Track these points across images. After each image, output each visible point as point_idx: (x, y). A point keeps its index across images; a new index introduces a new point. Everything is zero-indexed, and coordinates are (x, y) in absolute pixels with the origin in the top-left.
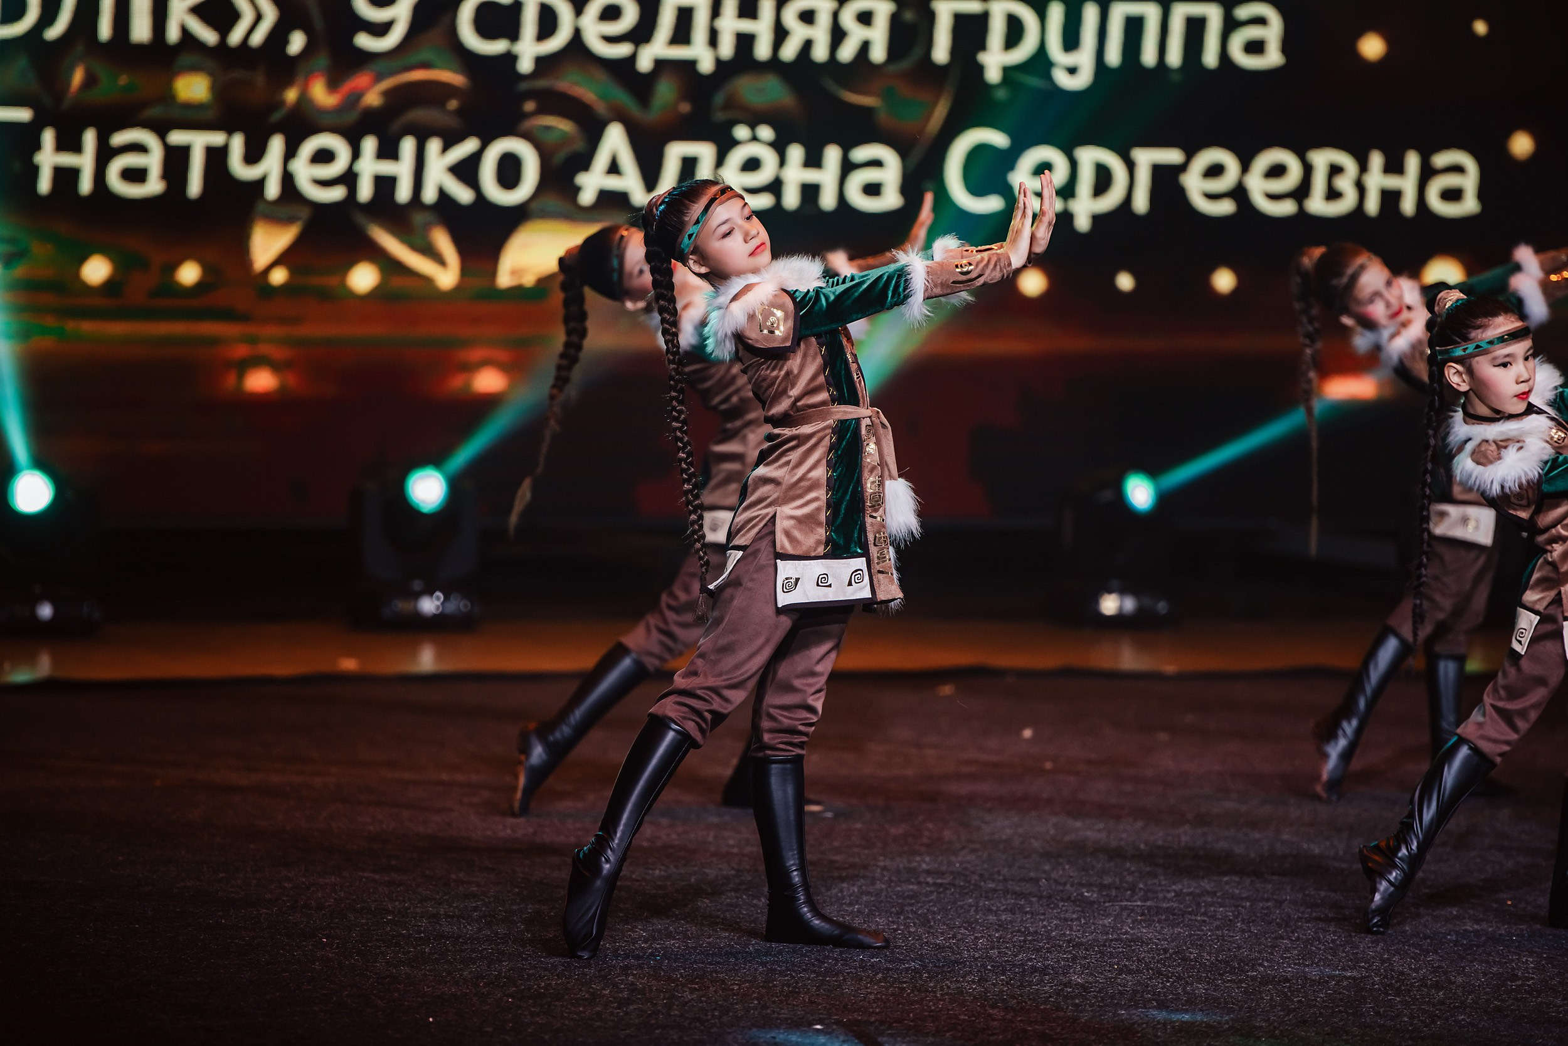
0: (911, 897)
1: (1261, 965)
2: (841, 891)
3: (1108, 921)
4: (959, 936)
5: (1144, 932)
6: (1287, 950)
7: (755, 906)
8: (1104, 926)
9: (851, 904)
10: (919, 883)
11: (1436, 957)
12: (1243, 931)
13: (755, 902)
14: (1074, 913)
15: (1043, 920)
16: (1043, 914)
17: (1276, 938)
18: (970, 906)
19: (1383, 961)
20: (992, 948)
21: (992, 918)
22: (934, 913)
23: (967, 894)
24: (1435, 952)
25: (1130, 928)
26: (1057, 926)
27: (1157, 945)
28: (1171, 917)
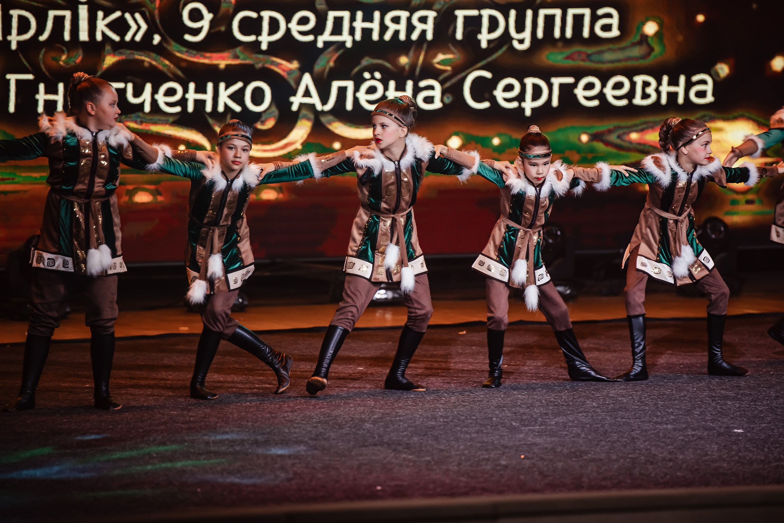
0: (431, 428)
1: (590, 453)
2: (399, 426)
3: (521, 436)
4: (451, 445)
5: (538, 440)
6: (603, 446)
7: (358, 434)
8: (520, 438)
9: (403, 432)
10: (436, 421)
11: (672, 447)
12: (584, 438)
13: (358, 432)
14: (506, 432)
15: (491, 436)
16: (492, 433)
17: (599, 441)
18: (458, 431)
19: (647, 450)
20: (466, 450)
21: (468, 436)
22: (441, 435)
23: (458, 425)
24: (672, 445)
25: (532, 439)
26: (498, 439)
27: (543, 446)
28: (552, 433)
